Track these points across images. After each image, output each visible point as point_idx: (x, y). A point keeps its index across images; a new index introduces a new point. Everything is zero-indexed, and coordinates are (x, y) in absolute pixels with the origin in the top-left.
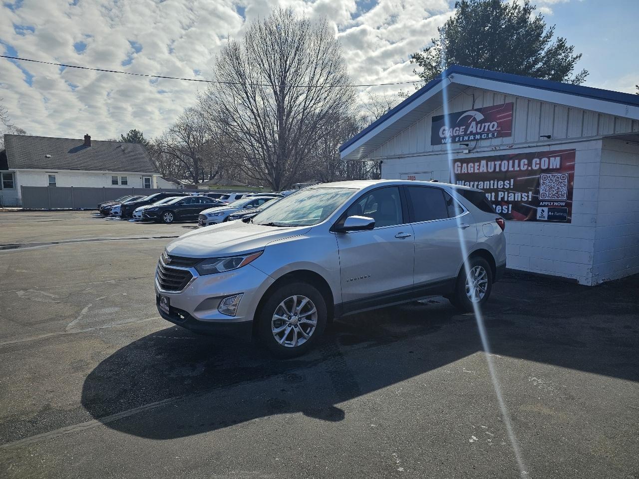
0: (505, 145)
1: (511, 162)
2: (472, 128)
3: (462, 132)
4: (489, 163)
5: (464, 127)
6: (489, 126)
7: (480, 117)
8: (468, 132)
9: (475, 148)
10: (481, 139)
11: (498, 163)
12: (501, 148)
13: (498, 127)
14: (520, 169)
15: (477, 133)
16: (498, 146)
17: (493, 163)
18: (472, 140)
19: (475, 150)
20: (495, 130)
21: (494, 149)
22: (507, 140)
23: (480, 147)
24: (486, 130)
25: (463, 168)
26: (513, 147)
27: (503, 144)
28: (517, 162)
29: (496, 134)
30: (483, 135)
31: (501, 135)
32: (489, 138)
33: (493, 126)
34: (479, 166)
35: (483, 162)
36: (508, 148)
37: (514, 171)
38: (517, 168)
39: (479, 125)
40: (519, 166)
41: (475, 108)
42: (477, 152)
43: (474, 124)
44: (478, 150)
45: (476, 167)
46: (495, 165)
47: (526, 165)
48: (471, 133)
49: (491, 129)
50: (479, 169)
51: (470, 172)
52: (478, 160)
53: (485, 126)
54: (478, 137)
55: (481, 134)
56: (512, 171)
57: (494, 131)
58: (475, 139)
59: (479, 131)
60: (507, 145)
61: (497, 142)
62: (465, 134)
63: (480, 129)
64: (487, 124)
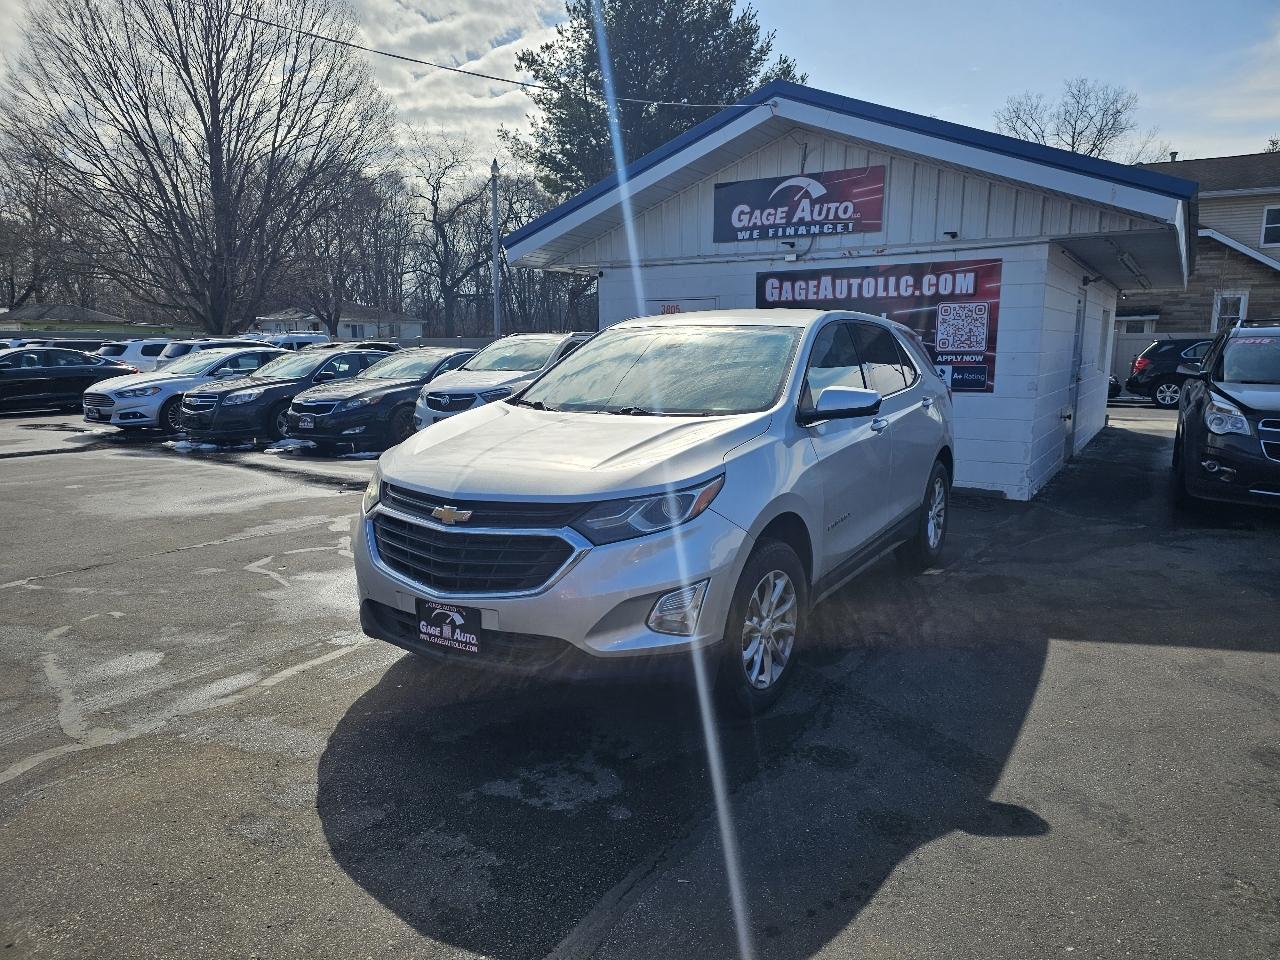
0: (868, 248)
1: (881, 281)
2: (803, 211)
3: (782, 218)
4: (838, 282)
5: (786, 209)
6: (837, 208)
7: (817, 190)
8: (795, 220)
9: (808, 251)
10: (822, 233)
11: (855, 282)
12: (862, 253)
13: (854, 212)
14: (899, 294)
15: (814, 223)
16: (855, 249)
17: (845, 282)
18: (802, 236)
19: (809, 256)
20: (850, 218)
21: (847, 254)
22: (873, 239)
23: (819, 250)
24: (831, 217)
25: (786, 291)
26: (886, 252)
27: (866, 245)
28: (892, 280)
29: (851, 225)
30: (826, 227)
31: (860, 228)
32: (837, 233)
33: (846, 210)
34: (818, 287)
35: (826, 280)
36: (875, 253)
37: (887, 298)
38: (892, 293)
39: (817, 207)
40: (897, 288)
41: (806, 172)
42: (814, 259)
43: (805, 203)
44: (816, 256)
45: (812, 289)
46: (850, 286)
47: (910, 286)
48: (801, 221)
49: (841, 215)
50: (817, 293)
51: (799, 298)
52: (816, 275)
53: (829, 209)
54: (815, 229)
55: (820, 224)
56: (882, 298)
57: (846, 220)
58: (808, 234)
59: (816, 218)
60: (873, 248)
61: (852, 240)
62: (789, 224)
63: (820, 214)
64: (833, 206)
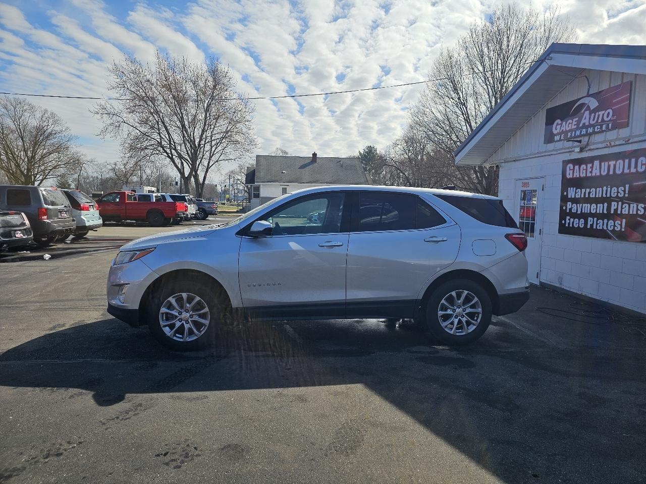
0: (620, 139)
1: (627, 161)
2: (585, 119)
3: (575, 125)
4: (603, 164)
5: (577, 119)
6: (603, 115)
7: (593, 103)
8: (581, 125)
9: (588, 144)
10: (594, 133)
11: (612, 163)
12: (617, 143)
13: (613, 116)
14: (637, 170)
15: (590, 126)
16: (612, 140)
17: (606, 163)
18: (584, 135)
19: (589, 148)
20: (610, 120)
21: (609, 145)
22: (624, 132)
23: (594, 144)
24: (600, 121)
25: (575, 171)
26: (630, 141)
27: (620, 137)
28: (633, 160)
29: (610, 125)
30: (596, 128)
31: (616, 126)
32: (603, 131)
33: (607, 115)
34: (592, 168)
35: (597, 163)
36: (624, 142)
37: (630, 174)
38: (633, 170)
39: (593, 115)
40: (636, 167)
41: (590, 93)
42: (590, 150)
43: (587, 113)
44: (592, 147)
45: (589, 170)
46: (609, 166)
47: (644, 164)
48: (584, 126)
49: (606, 119)
50: (591, 172)
51: (582, 176)
52: (591, 160)
53: (599, 116)
54: (590, 130)
55: (593, 126)
56: (627, 174)
57: (607, 121)
58: (587, 134)
59: (592, 122)
60: (623, 139)
61: (612, 135)
62: (578, 128)
63: (593, 120)
64: (601, 113)
